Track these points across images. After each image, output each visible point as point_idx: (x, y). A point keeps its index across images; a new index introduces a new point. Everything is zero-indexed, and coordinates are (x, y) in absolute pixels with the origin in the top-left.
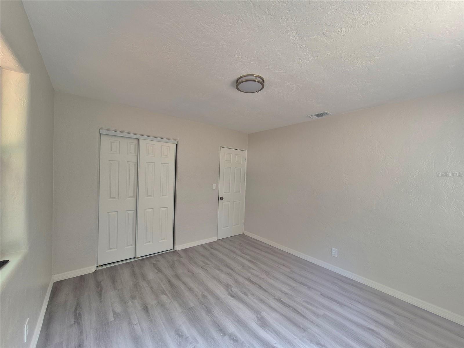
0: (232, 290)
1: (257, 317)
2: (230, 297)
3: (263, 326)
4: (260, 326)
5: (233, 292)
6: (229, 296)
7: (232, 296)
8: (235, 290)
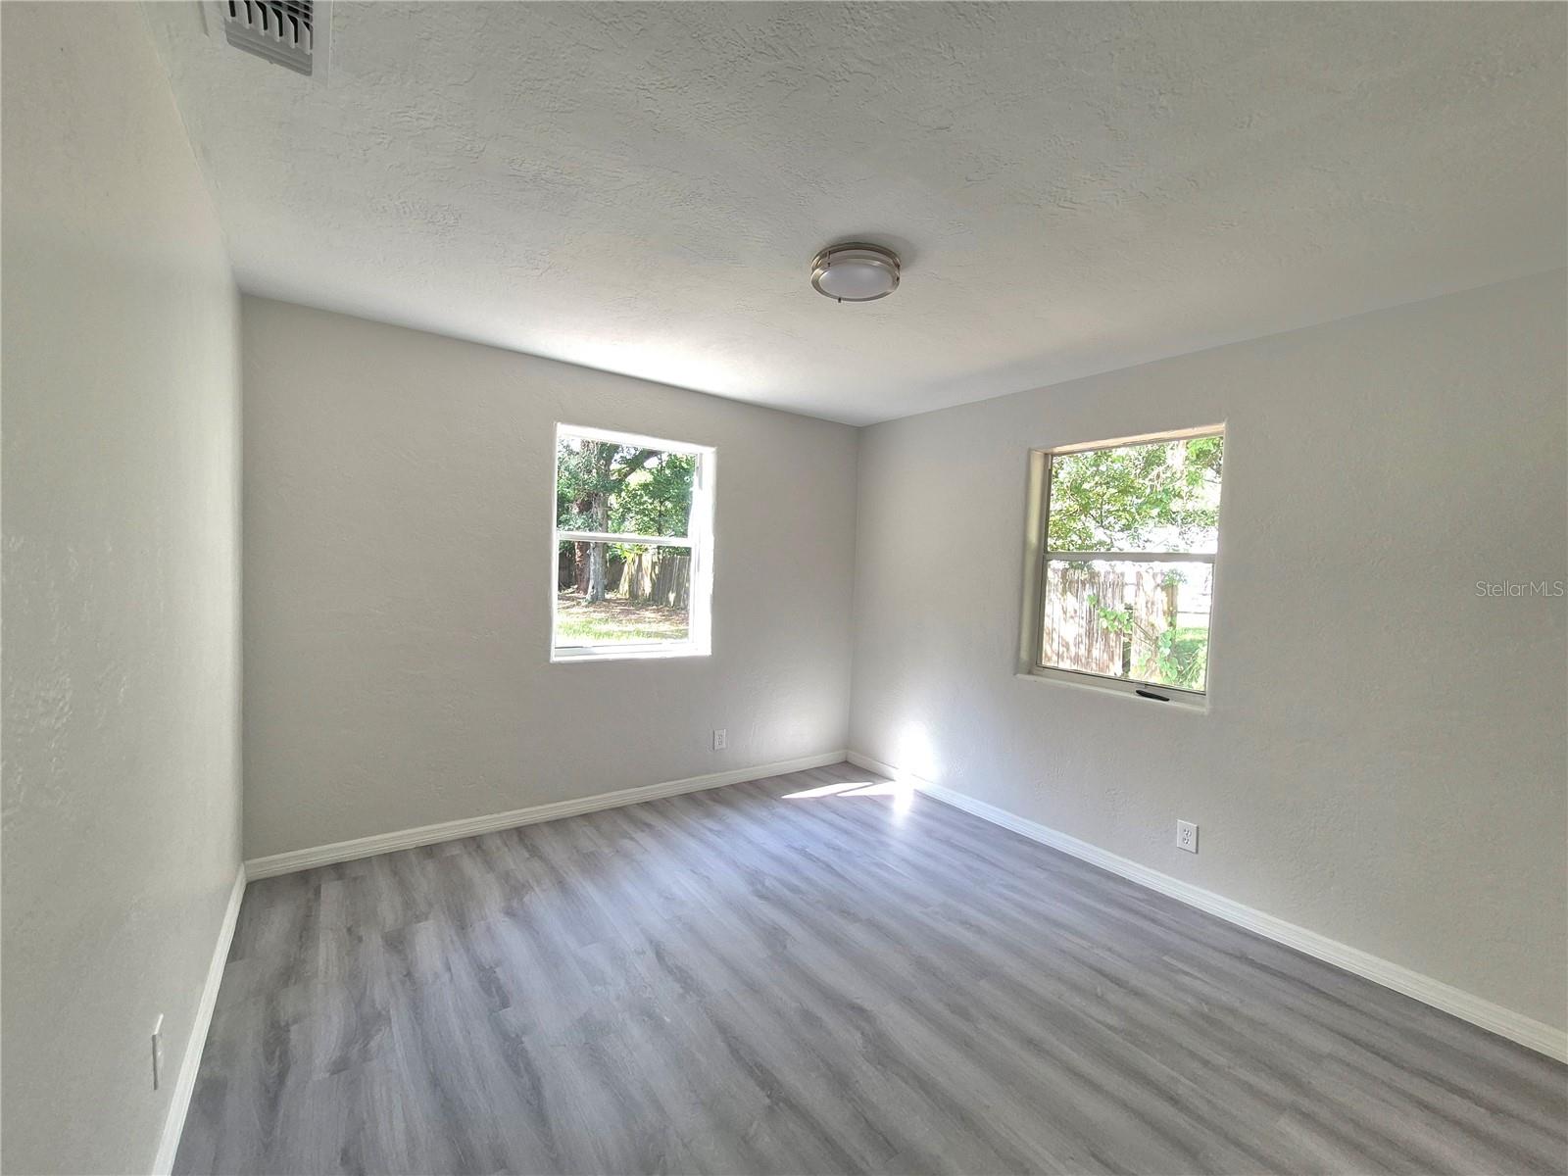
0: (862, 1033)
1: (785, 947)
2: (867, 1006)
3: (776, 929)
4: (784, 930)
5: (858, 1028)
6: (872, 1011)
7: (860, 1010)
8: (850, 1038)
